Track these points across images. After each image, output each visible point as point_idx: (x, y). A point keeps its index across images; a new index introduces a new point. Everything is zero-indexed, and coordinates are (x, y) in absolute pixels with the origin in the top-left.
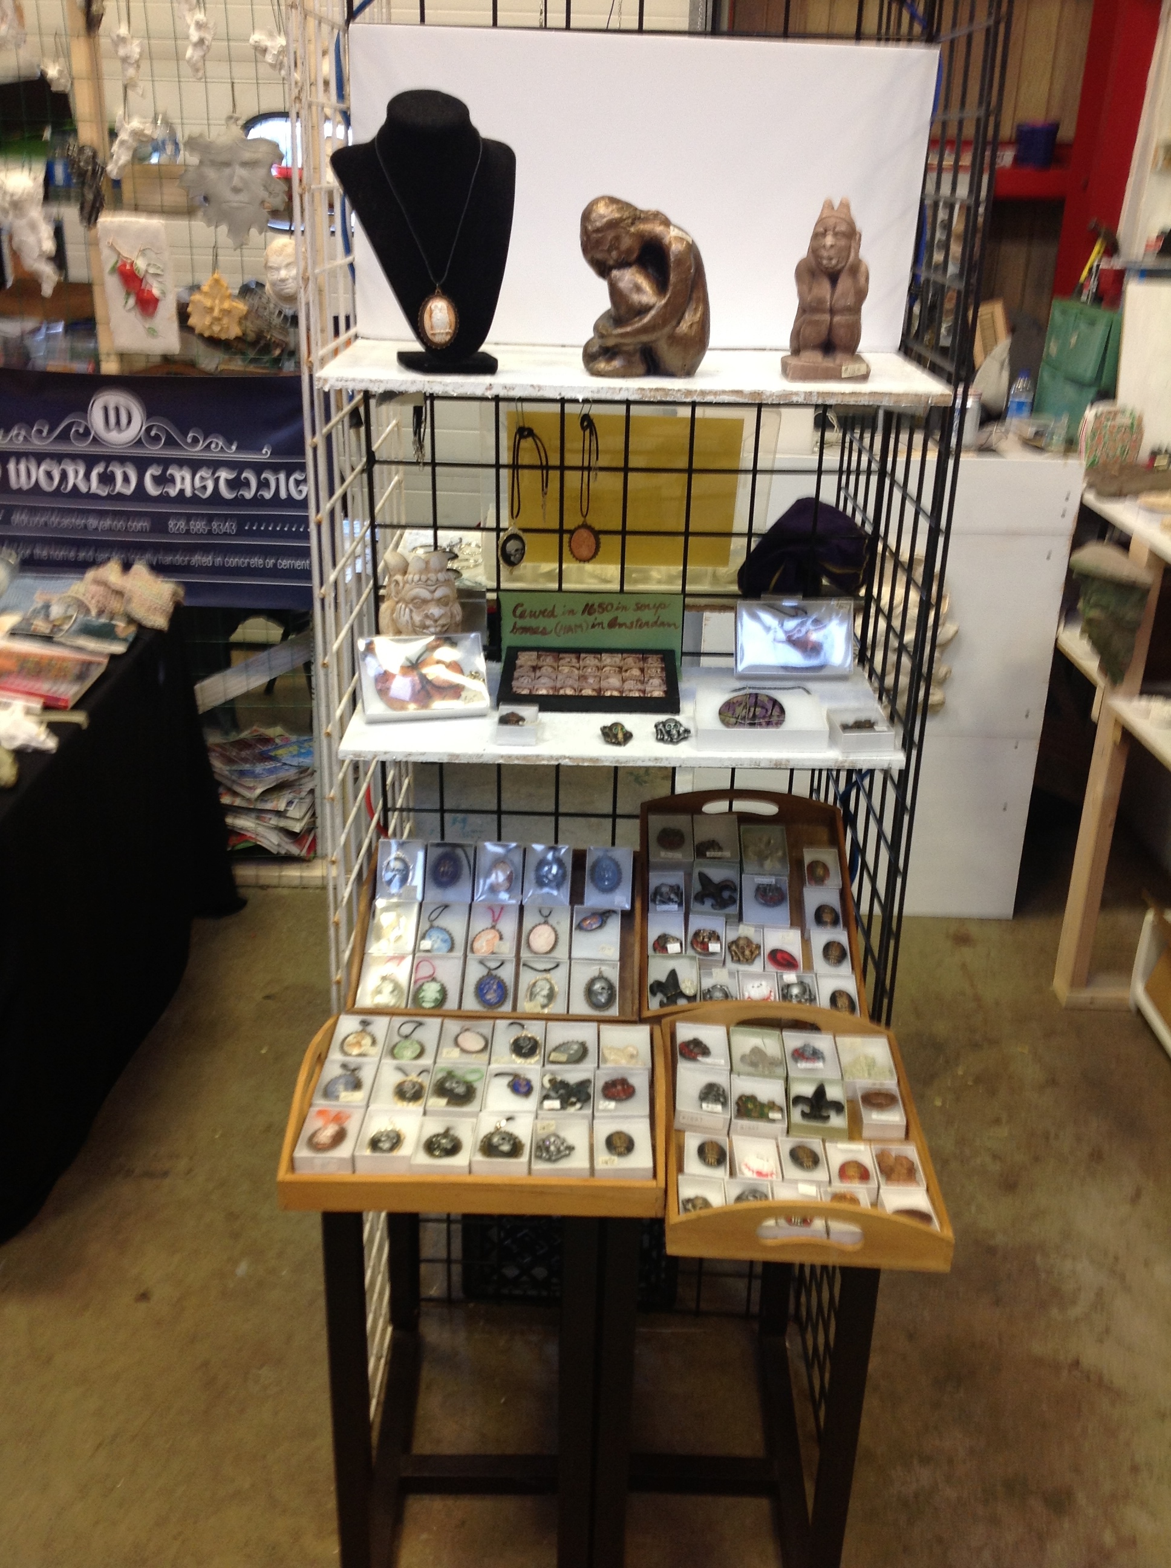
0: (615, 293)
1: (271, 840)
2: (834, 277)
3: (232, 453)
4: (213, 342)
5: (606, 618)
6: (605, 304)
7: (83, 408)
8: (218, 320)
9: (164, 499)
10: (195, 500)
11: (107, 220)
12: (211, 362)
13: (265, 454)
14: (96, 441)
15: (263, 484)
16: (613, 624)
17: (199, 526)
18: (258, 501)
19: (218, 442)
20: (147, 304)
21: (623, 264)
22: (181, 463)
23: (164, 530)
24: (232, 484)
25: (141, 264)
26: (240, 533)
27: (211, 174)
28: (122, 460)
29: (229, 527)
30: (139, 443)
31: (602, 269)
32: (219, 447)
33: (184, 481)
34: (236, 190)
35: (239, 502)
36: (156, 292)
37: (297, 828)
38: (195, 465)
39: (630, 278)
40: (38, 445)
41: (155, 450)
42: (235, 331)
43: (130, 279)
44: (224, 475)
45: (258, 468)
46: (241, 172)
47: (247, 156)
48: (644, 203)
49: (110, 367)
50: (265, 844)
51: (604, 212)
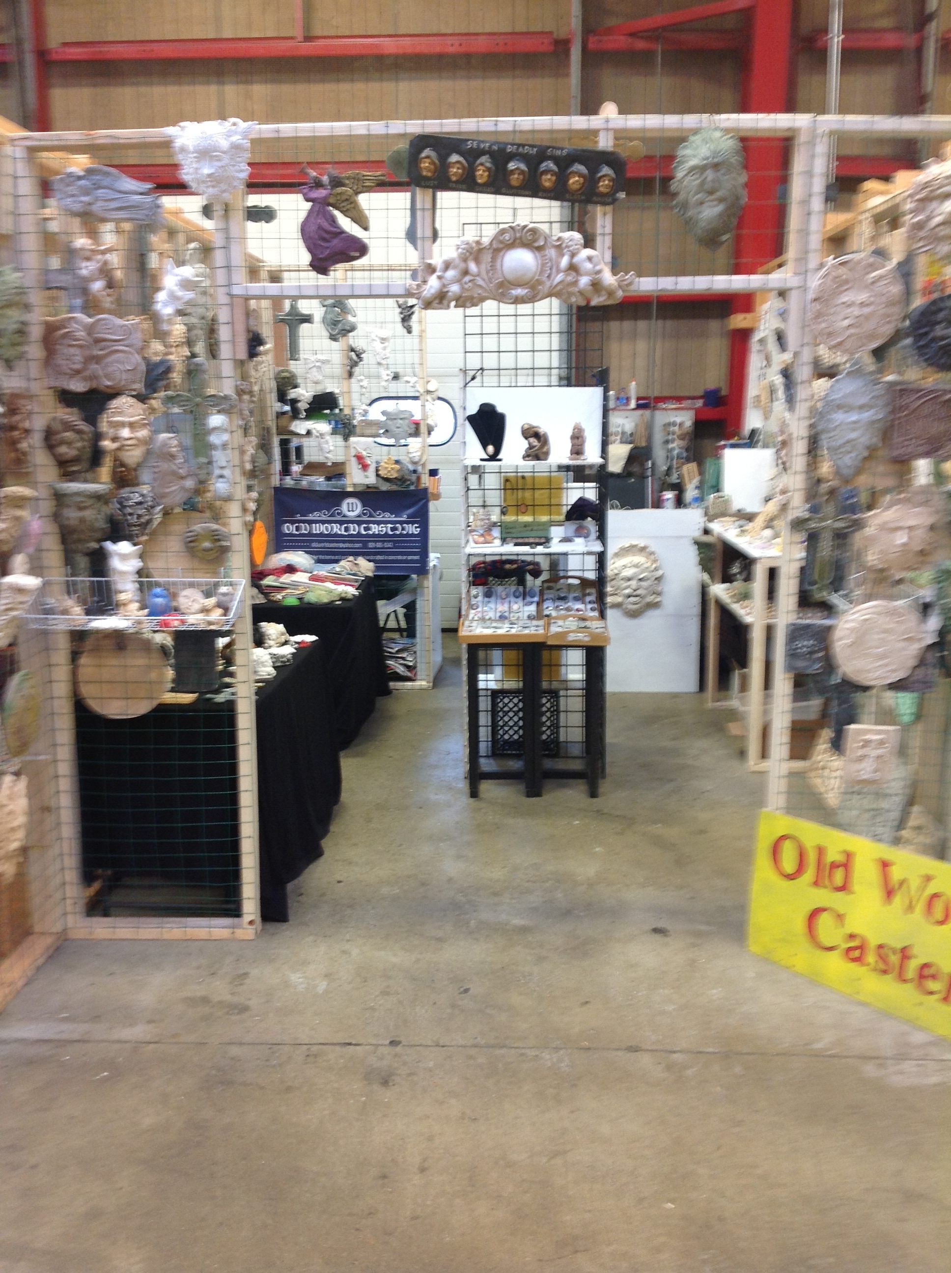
0: (529, 444)
1: (401, 670)
2: (578, 438)
3: (393, 518)
4: (387, 480)
5: (530, 528)
6: (527, 446)
7: (339, 504)
8: (389, 472)
9: (368, 536)
10: (379, 536)
11: (353, 439)
12: (385, 487)
13: (404, 518)
14: (344, 516)
15: (403, 529)
16: (532, 530)
17: (379, 545)
18: (401, 535)
19: (387, 514)
20: (365, 467)
21: (531, 437)
22: (374, 522)
23: (365, 547)
24: (393, 529)
25: (364, 453)
26: (395, 547)
27: (390, 422)
28: (352, 522)
29: (390, 545)
30: (359, 516)
31: (526, 438)
32: (388, 516)
33: (375, 529)
34: (398, 428)
35: (395, 536)
36: (369, 462)
37: (411, 664)
38: (378, 523)
39: (532, 440)
40: (324, 518)
41: (365, 518)
42: (395, 475)
43: (359, 458)
44: (390, 526)
45: (401, 523)
46: (401, 421)
47: (402, 416)
48: (535, 424)
49: (350, 489)
50: (398, 671)
51: (526, 427)
